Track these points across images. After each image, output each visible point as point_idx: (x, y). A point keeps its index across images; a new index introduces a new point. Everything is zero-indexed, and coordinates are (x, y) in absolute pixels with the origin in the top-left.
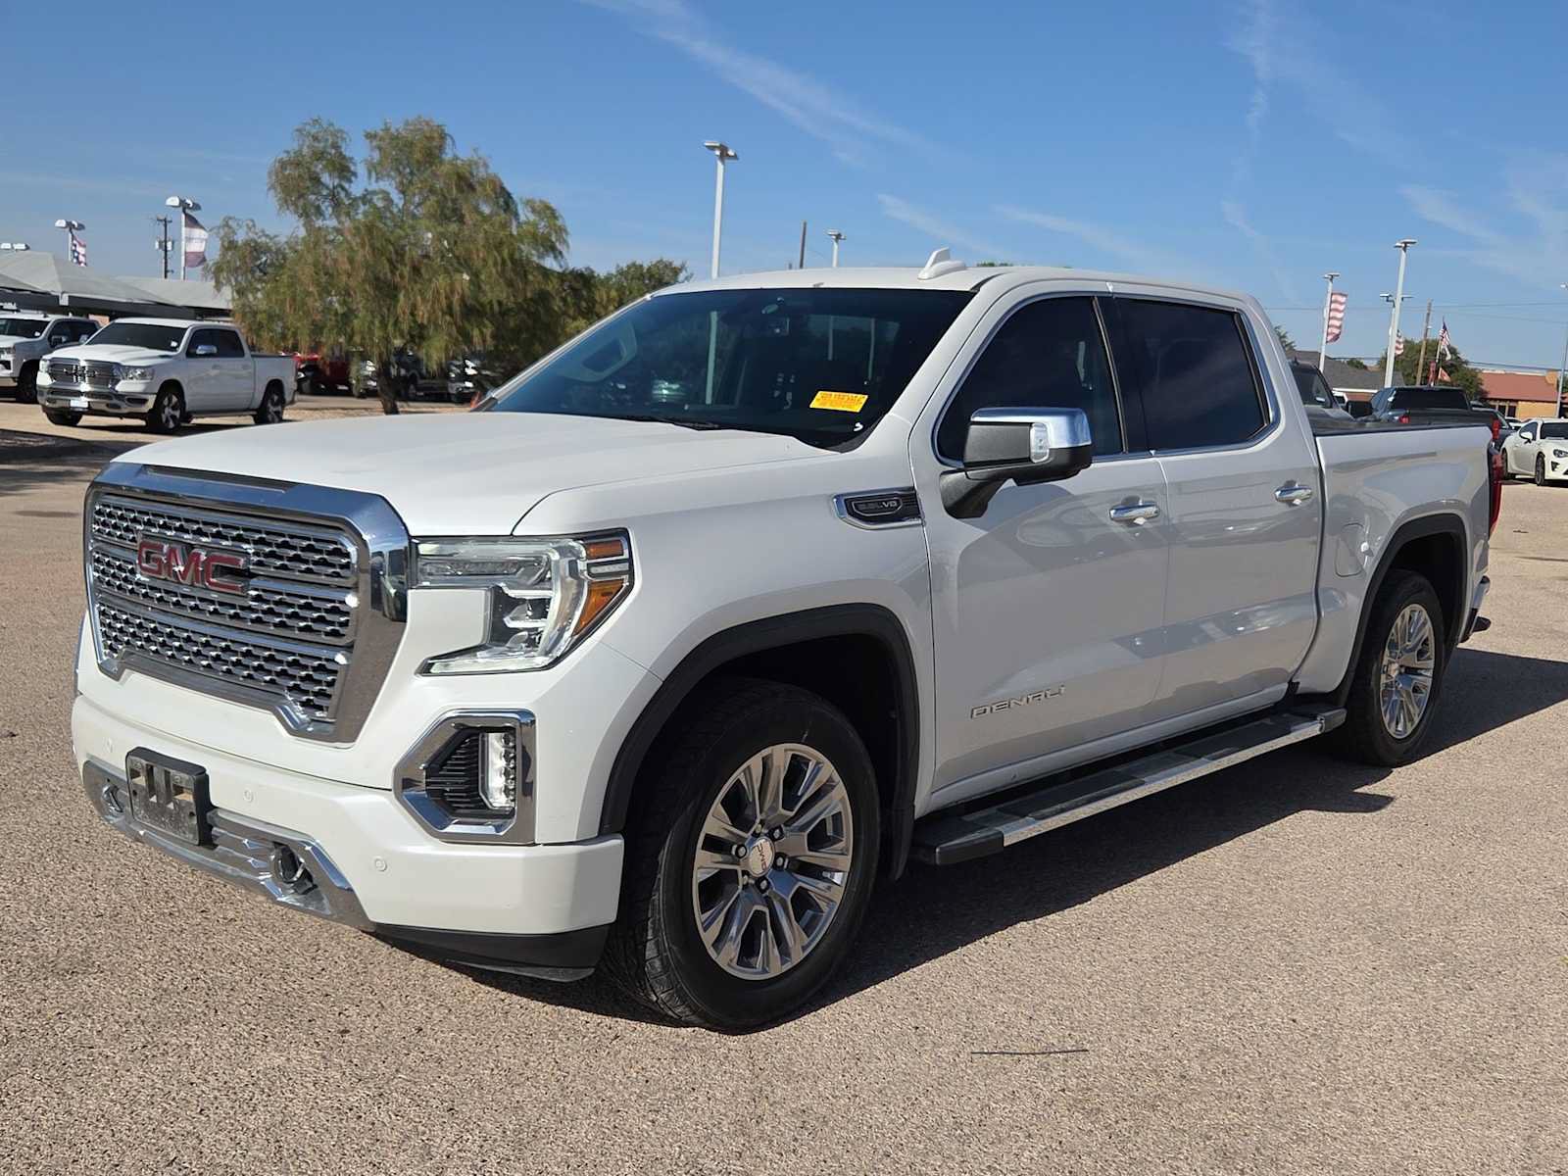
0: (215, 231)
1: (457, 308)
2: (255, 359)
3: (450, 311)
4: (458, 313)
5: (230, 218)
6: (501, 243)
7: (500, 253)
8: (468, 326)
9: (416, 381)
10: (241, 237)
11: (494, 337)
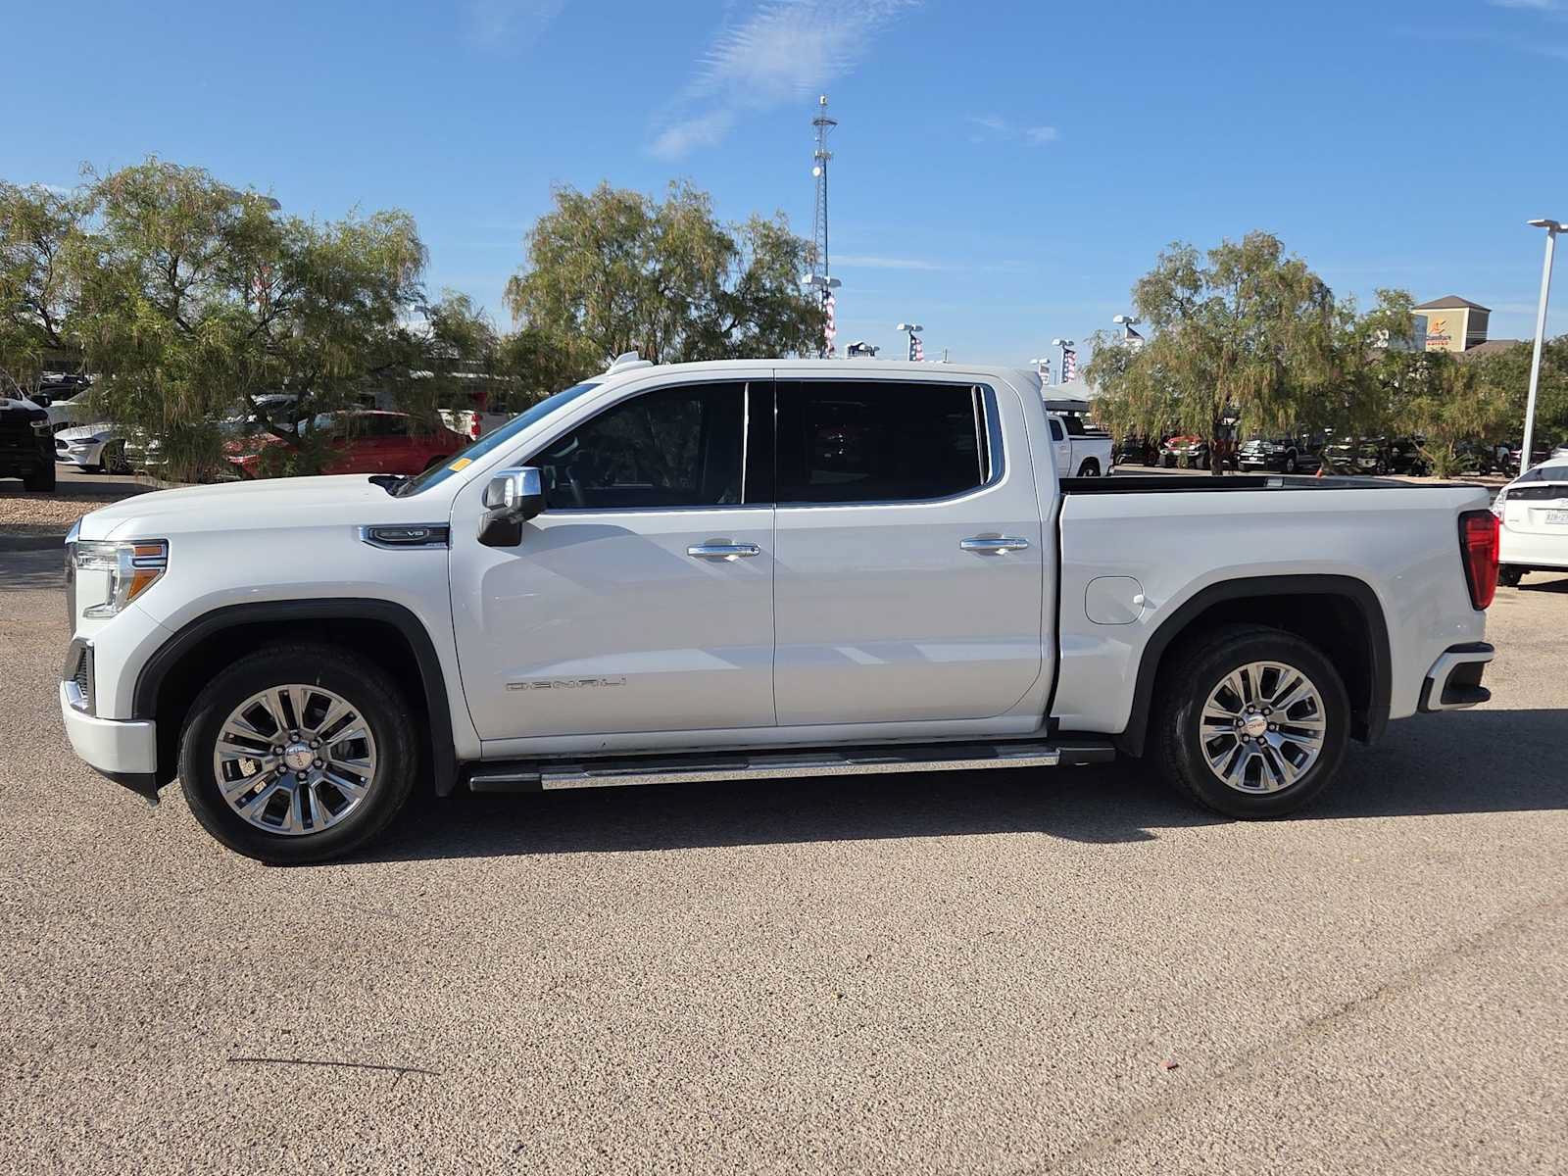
0: (1088, 341)
1: (1265, 391)
2: (1073, 442)
3: (1258, 394)
4: (1267, 396)
5: (1100, 331)
6: (1311, 332)
7: (1309, 341)
8: (1275, 408)
9: (1295, 457)
10: (1107, 346)
11: (1297, 417)
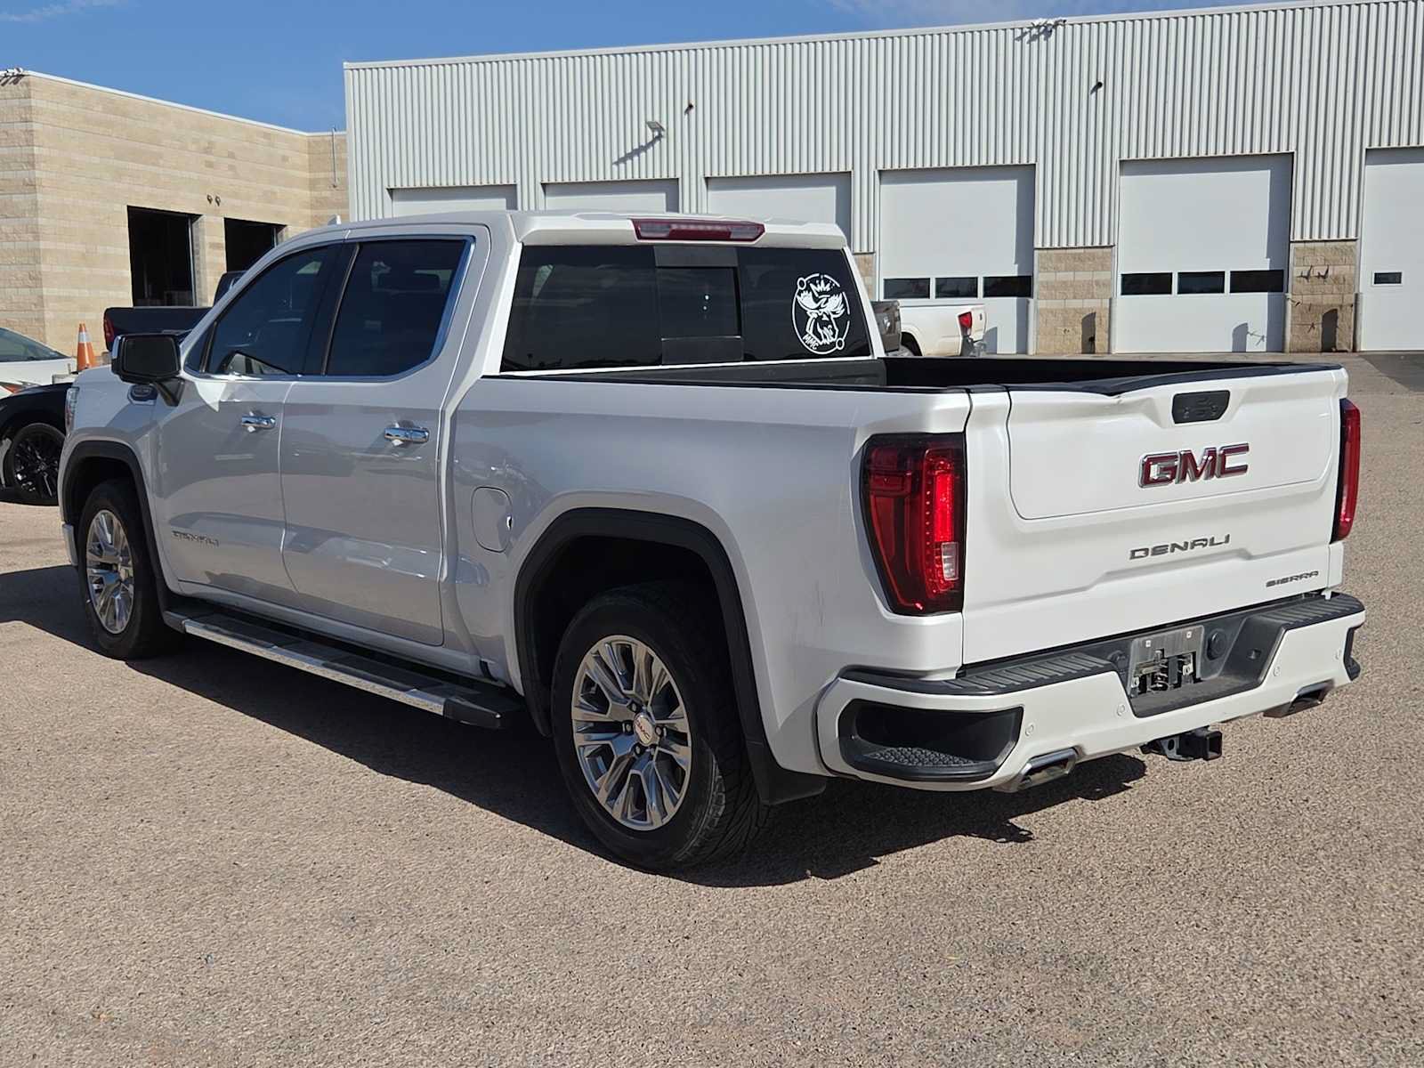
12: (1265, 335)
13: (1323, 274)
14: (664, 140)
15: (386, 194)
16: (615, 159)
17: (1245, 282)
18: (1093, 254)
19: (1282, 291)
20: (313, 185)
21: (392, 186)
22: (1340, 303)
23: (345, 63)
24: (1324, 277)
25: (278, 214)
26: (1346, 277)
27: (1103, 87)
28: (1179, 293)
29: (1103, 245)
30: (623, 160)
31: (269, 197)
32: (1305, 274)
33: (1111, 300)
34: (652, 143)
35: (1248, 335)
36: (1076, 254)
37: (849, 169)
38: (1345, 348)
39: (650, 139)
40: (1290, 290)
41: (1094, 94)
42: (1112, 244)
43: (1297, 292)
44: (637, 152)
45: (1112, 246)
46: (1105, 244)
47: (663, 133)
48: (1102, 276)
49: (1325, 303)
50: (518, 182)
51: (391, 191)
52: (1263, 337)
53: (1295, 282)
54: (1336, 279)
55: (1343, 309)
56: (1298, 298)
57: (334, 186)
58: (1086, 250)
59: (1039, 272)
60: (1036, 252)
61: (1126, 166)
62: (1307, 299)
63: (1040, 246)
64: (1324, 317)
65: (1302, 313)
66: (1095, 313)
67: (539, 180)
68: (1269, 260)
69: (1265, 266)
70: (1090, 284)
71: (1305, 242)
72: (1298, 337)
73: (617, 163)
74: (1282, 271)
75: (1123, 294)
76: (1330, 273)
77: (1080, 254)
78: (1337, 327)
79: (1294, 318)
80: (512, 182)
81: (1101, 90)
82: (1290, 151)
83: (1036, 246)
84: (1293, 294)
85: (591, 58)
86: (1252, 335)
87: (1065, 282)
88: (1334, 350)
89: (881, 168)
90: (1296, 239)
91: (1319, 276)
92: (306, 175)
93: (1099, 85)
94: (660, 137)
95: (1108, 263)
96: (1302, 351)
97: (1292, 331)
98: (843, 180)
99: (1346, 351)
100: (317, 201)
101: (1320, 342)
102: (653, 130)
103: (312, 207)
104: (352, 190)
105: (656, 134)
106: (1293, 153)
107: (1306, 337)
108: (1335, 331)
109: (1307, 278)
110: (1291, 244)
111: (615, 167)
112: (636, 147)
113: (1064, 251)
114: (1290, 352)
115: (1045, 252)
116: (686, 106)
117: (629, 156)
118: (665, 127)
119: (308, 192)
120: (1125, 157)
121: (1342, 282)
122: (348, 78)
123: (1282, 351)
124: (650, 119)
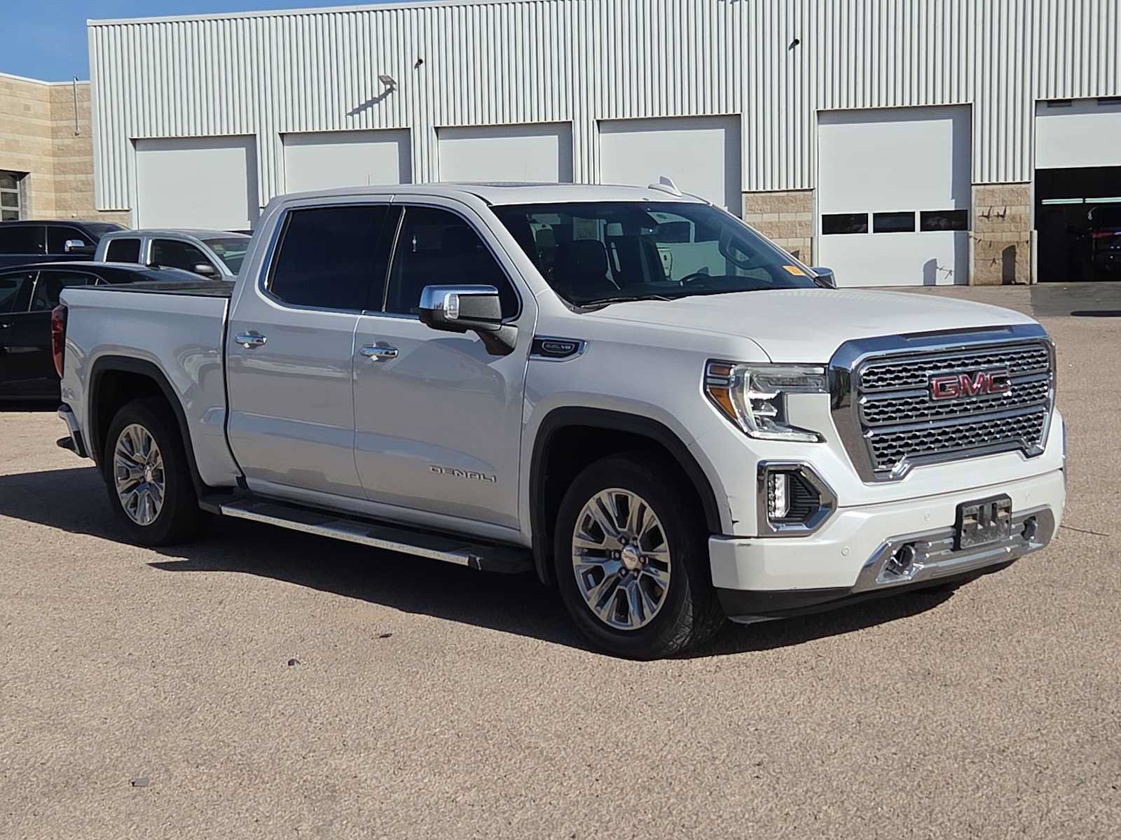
12: (953, 270)
13: (1001, 213)
14: (396, 93)
15: (129, 143)
16: (350, 110)
17: (932, 221)
18: (795, 197)
19: (966, 229)
20: (55, 132)
21: (135, 137)
22: (1017, 239)
23: (88, 20)
24: (1003, 216)
25: (20, 162)
26: (1022, 216)
27: (799, 45)
28: (875, 232)
29: (804, 188)
30: (357, 111)
31: (11, 146)
32: (986, 214)
33: (812, 238)
34: (385, 95)
35: (938, 270)
36: (780, 197)
37: (570, 119)
38: (1023, 281)
39: (382, 91)
40: (973, 229)
41: (792, 50)
42: (812, 187)
43: (978, 229)
44: (370, 104)
45: (812, 190)
46: (806, 187)
47: (394, 86)
48: (805, 217)
49: (1004, 240)
50: (258, 133)
51: (134, 141)
52: (951, 271)
53: (977, 222)
54: (1013, 218)
55: (1021, 245)
56: (979, 236)
57: (76, 134)
58: (789, 193)
59: (747, 213)
60: (744, 195)
61: (822, 117)
62: (988, 237)
63: (747, 190)
64: (1003, 252)
65: (984, 250)
66: (798, 251)
67: (277, 130)
68: (954, 200)
69: (950, 206)
70: (793, 224)
71: (985, 184)
72: (982, 271)
73: (352, 114)
74: (966, 211)
75: (823, 233)
76: (1007, 213)
77: (783, 197)
78: (1015, 261)
79: (977, 254)
80: (251, 132)
81: (798, 47)
82: (969, 102)
83: (743, 190)
84: (975, 232)
85: (325, 16)
86: (940, 269)
87: (770, 223)
88: (1013, 282)
89: (599, 118)
90: (976, 182)
91: (998, 216)
92: (49, 123)
93: (796, 42)
94: (391, 90)
95: (809, 206)
96: (985, 285)
97: (975, 266)
98: (564, 129)
99: (1024, 284)
100: (59, 149)
101: (1001, 275)
102: (385, 83)
103: (54, 155)
104: (96, 141)
105: (388, 87)
106: (971, 104)
107: (990, 272)
108: (1014, 266)
109: (987, 217)
110: (973, 187)
111: (350, 117)
112: (369, 98)
113: (769, 194)
114: (975, 285)
115: (752, 195)
116: (416, 61)
117: (363, 107)
118: (396, 81)
119: (51, 140)
120: (821, 108)
121: (1018, 220)
122: (92, 34)
123: (968, 285)
124: (382, 73)
